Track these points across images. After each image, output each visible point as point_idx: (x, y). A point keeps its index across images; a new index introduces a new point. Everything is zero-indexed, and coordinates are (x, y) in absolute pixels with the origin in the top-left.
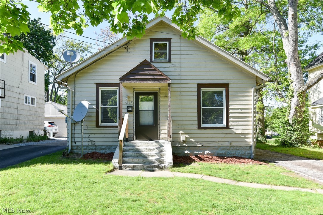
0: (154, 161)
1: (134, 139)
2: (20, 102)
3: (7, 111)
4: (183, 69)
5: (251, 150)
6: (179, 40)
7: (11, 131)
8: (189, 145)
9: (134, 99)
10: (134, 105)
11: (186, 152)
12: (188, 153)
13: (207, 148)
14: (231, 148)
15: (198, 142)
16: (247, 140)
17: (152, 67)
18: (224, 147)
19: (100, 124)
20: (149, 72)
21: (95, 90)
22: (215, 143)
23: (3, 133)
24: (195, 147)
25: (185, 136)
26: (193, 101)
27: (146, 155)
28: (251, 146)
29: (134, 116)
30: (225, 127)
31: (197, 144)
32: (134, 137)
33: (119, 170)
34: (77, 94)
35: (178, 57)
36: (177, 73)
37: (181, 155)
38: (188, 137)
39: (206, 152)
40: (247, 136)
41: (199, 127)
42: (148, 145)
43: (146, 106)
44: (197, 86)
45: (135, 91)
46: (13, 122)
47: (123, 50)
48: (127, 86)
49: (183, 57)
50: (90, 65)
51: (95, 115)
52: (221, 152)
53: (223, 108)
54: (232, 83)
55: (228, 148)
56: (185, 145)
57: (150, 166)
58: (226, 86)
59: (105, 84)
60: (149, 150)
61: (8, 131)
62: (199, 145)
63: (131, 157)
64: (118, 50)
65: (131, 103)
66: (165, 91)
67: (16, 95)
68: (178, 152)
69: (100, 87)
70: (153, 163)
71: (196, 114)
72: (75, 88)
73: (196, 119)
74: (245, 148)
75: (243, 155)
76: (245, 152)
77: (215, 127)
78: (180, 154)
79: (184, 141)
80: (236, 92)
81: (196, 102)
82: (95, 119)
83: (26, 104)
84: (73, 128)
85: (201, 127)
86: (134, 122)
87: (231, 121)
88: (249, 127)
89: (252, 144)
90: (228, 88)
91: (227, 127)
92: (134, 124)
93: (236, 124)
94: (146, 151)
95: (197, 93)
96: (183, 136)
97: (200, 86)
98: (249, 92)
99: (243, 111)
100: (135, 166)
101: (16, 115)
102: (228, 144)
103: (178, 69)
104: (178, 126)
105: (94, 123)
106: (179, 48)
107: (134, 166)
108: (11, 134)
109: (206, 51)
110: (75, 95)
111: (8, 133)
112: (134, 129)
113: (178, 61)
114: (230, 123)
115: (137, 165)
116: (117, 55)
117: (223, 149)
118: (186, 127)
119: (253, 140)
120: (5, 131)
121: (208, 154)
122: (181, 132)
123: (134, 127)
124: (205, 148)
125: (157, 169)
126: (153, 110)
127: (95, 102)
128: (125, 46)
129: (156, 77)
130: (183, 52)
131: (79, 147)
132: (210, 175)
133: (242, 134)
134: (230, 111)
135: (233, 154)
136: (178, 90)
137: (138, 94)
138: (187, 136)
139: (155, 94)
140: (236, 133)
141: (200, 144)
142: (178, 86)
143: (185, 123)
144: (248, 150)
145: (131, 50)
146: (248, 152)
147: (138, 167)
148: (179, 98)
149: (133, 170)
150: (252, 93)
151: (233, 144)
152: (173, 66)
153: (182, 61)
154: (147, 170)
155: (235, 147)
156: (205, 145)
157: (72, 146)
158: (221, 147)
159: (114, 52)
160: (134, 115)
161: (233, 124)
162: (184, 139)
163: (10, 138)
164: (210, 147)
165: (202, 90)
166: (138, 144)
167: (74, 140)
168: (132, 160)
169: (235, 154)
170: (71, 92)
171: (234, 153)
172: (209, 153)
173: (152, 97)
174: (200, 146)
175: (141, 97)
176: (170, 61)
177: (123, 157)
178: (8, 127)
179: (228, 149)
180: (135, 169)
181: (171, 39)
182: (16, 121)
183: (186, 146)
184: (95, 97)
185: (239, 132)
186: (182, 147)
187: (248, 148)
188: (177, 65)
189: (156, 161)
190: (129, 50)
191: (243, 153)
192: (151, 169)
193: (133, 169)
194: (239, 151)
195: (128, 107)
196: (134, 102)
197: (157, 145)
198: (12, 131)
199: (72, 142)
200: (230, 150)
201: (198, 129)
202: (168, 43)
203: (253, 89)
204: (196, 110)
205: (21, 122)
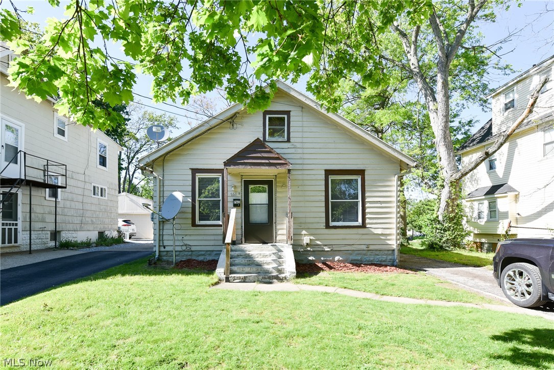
0: (270, 270)
1: (242, 242)
2: (86, 193)
3: (68, 206)
4: (306, 151)
5: (394, 255)
6: (300, 113)
7: (74, 232)
8: (315, 249)
9: (242, 190)
10: (242, 198)
11: (311, 258)
12: (313, 260)
13: (337, 252)
14: (369, 253)
15: (326, 245)
16: (389, 242)
17: (266, 148)
18: (360, 252)
19: (198, 222)
20: (262, 154)
21: (190, 177)
22: (349, 246)
23: (64, 235)
24: (322, 252)
25: (309, 237)
26: (319, 192)
27: (260, 263)
28: (394, 250)
29: (242, 212)
30: (360, 226)
31: (325, 248)
32: (242, 239)
33: (226, 282)
34: (166, 183)
35: (299, 135)
36: (298, 156)
37: (304, 262)
38: (314, 238)
39: (337, 258)
40: (388, 238)
41: (328, 226)
42: (262, 249)
43: (258, 198)
44: (323, 173)
45: (243, 180)
46: (77, 220)
47: (228, 125)
48: (233, 172)
49: (305, 135)
50: (184, 144)
51: (190, 210)
52: (356, 258)
53: (357, 202)
54: (369, 169)
55: (364, 252)
56: (309, 249)
57: (266, 277)
58: (361, 172)
59: (204, 169)
60: (263, 256)
61: (70, 232)
62: (327, 249)
63: (240, 265)
64: (221, 125)
65: (238, 195)
66: (283, 179)
67: (81, 185)
68: (300, 259)
69: (196, 174)
70: (270, 273)
71: (323, 209)
72: (163, 175)
73: (324, 215)
74: (386, 252)
75: (384, 261)
76: (387, 257)
77: (348, 226)
78: (302, 260)
79: (307, 244)
80: (374, 181)
81: (324, 194)
82: (190, 216)
83: (94, 196)
84: (161, 228)
85: (330, 225)
86: (242, 220)
87: (367, 218)
88: (391, 225)
89: (395, 247)
90: (364, 175)
91: (363, 226)
92: (242, 222)
93: (375, 221)
94: (259, 257)
95: (324, 182)
96: (307, 237)
97: (328, 172)
98: (390, 181)
99: (383, 205)
100: (247, 276)
101: (81, 211)
102: (364, 247)
103: (300, 151)
104: (299, 225)
105: (190, 221)
106: (300, 124)
107: (245, 277)
108: (74, 235)
109: (335, 127)
110: (163, 184)
111: (70, 235)
112: (242, 228)
113: (300, 140)
114: (367, 221)
115: (249, 276)
116: (220, 131)
117: (358, 254)
118: (310, 226)
119: (397, 242)
120: (66, 232)
121: (339, 261)
122: (304, 232)
123: (242, 226)
124: (334, 252)
125: (275, 280)
126: (267, 203)
127: (190, 194)
128: (230, 121)
129: (271, 161)
130: (305, 129)
131: (169, 253)
132: (345, 288)
133: (382, 234)
134: (367, 205)
135: (372, 261)
136: (300, 177)
137: (247, 183)
138: (312, 238)
139: (270, 183)
140: (375, 233)
141: (329, 248)
142: (300, 172)
143: (308, 220)
144: (390, 255)
145: (238, 126)
146: (390, 257)
147: (250, 278)
148: (301, 188)
149: (244, 282)
150: (394, 181)
151: (371, 247)
152: (293, 146)
153: (305, 140)
154: (263, 282)
155: (374, 252)
156: (335, 249)
157: (160, 251)
158: (356, 252)
159: (216, 128)
160: (242, 210)
161: (371, 221)
162: (308, 242)
163: (73, 241)
164: (342, 251)
165: (331, 178)
166: (248, 249)
167: (163, 243)
168: (242, 270)
169: (374, 260)
170: (158, 181)
171: (372, 259)
172: (341, 259)
173: (266, 186)
174: (328, 251)
175: (251, 187)
176: (289, 141)
177: (231, 265)
178: (70, 227)
179: (365, 255)
180: (246, 281)
181: (290, 111)
182: (81, 218)
183: (310, 251)
184: (191, 187)
185: (379, 231)
186: (306, 252)
187: (390, 252)
188: (298, 145)
189: (274, 271)
190: (235, 126)
191: (384, 259)
192: (268, 280)
193: (244, 280)
194: (378, 257)
195: (234, 200)
196: (242, 194)
197: (274, 249)
198: (76, 232)
199: (160, 246)
200: (367, 255)
201: (326, 228)
202: (286, 116)
203: (396, 176)
204: (323, 204)
205: (87, 219)
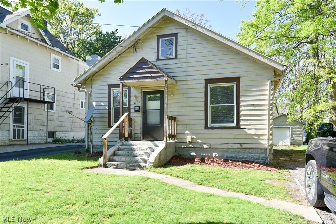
0: (139, 160)
1: (141, 139)
2: (76, 106)
3: (62, 115)
4: (189, 65)
5: (266, 154)
6: (185, 34)
7: (66, 133)
8: (196, 146)
9: (141, 99)
10: (141, 105)
11: (192, 154)
12: (194, 155)
13: (214, 150)
14: (243, 151)
15: (205, 143)
16: (262, 142)
17: (149, 65)
18: (234, 150)
19: (112, 124)
20: (146, 70)
21: (107, 91)
22: (224, 145)
23: (58, 134)
24: (202, 149)
25: (191, 136)
26: (200, 98)
27: (136, 154)
28: (266, 149)
29: (141, 116)
30: (235, 127)
31: (204, 145)
32: (141, 137)
33: (103, 167)
34: (93, 96)
35: (184, 52)
36: (183, 69)
37: (187, 157)
38: (195, 137)
39: (214, 155)
40: (261, 137)
41: (206, 127)
42: (144, 144)
43: (154, 105)
44: (204, 82)
45: (142, 91)
46: (69, 125)
47: (131, 50)
48: (136, 86)
49: (189, 51)
50: (103, 68)
51: (107, 115)
52: (231, 155)
53: (233, 105)
54: (244, 76)
55: (238, 150)
56: (191, 146)
57: (132, 165)
58: (237, 80)
59: (116, 85)
60: (142, 149)
61: (63, 132)
62: (205, 146)
63: (122, 156)
64: (128, 51)
65: (138, 103)
66: (171, 89)
67: (71, 101)
68: (184, 154)
69: (112, 89)
70: (139, 163)
71: (203, 113)
72: (91, 90)
73: (203, 117)
74: (259, 151)
75: (257, 159)
76: (259, 156)
77: (224, 127)
79: (189, 141)
80: (249, 86)
81: (203, 100)
82: (107, 119)
83: (82, 108)
84: (90, 128)
85: (209, 126)
86: (141, 122)
87: (242, 120)
88: (265, 126)
89: (267, 146)
90: (240, 82)
91: (238, 127)
92: (141, 124)
93: (248, 123)
94: (139, 150)
95: (204, 90)
96: (189, 136)
97: (208, 81)
98: (264, 85)
99: (257, 108)
101: (72, 119)
102: (238, 146)
103: (185, 65)
104: (184, 126)
105: (107, 123)
106: (185, 42)
107: (117, 164)
108: (66, 135)
109: (214, 42)
110: (91, 97)
111: (63, 134)
112: (141, 129)
113: (184, 56)
114: (242, 122)
116: (127, 55)
117: (233, 152)
118: (192, 127)
119: (269, 142)
120: (60, 132)
121: (215, 157)
122: (187, 132)
123: (141, 127)
124: (213, 149)
125: (138, 168)
126: (159, 109)
127: (107, 103)
128: (132, 47)
129: (153, 75)
130: (189, 47)
133: (255, 135)
134: (242, 108)
135: (245, 158)
136: (185, 87)
137: (145, 94)
138: (193, 137)
139: (161, 93)
140: (249, 133)
141: (208, 145)
142: (184, 83)
143: (191, 122)
144: (262, 153)
145: (140, 49)
146: (263, 155)
147: (121, 165)
148: (185, 96)
150: (267, 86)
151: (245, 146)
152: (179, 62)
153: (189, 56)
154: (129, 169)
155: (247, 150)
156: (212, 147)
157: (88, 145)
158: (231, 150)
159: (124, 53)
160: (141, 114)
161: (245, 123)
162: (190, 140)
163: (63, 139)
164: (219, 149)
165: (210, 86)
166: (135, 144)
167: (90, 139)
169: (247, 157)
170: (87, 94)
171: (245, 156)
172: (217, 155)
173: (159, 95)
174: (207, 148)
175: (148, 96)
176: (176, 57)
177: (113, 155)
178: (64, 129)
179: (239, 152)
181: (177, 33)
182: (71, 123)
183: (192, 148)
184: (108, 98)
185: (253, 132)
186: (188, 149)
187: (263, 151)
188: (184, 60)
189: (141, 161)
190: (137, 50)
191: (257, 157)
192: (133, 168)
193: (117, 167)
194: (251, 155)
195: (135, 107)
196: (141, 102)
198: (67, 132)
199: (88, 141)
200: (241, 153)
201: (205, 129)
202: (174, 38)
203: (269, 81)
204: (203, 108)
205: (76, 124)
